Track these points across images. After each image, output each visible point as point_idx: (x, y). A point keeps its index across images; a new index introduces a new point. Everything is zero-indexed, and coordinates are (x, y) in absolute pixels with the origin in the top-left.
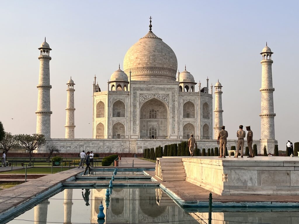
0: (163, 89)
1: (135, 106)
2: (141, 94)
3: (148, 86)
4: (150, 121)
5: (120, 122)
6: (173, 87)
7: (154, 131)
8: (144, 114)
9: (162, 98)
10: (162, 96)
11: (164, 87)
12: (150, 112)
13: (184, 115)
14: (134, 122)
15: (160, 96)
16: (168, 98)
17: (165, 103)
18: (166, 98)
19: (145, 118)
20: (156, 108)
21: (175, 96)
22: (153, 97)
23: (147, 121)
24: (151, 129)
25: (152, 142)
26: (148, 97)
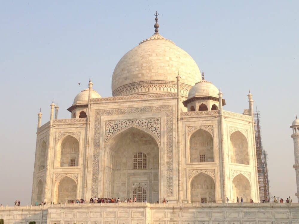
0: (148, 110)
1: (97, 145)
3: (120, 107)
4: (134, 174)
5: (68, 176)
6: (168, 104)
7: (142, 192)
8: (124, 160)
9: (147, 127)
10: (147, 122)
11: (150, 105)
12: (135, 156)
14: (95, 175)
15: (144, 122)
16: (158, 126)
17: (154, 135)
18: (155, 126)
19: (124, 170)
21: (172, 121)
22: (129, 126)
23: (128, 173)
24: (136, 189)
26: (120, 125)
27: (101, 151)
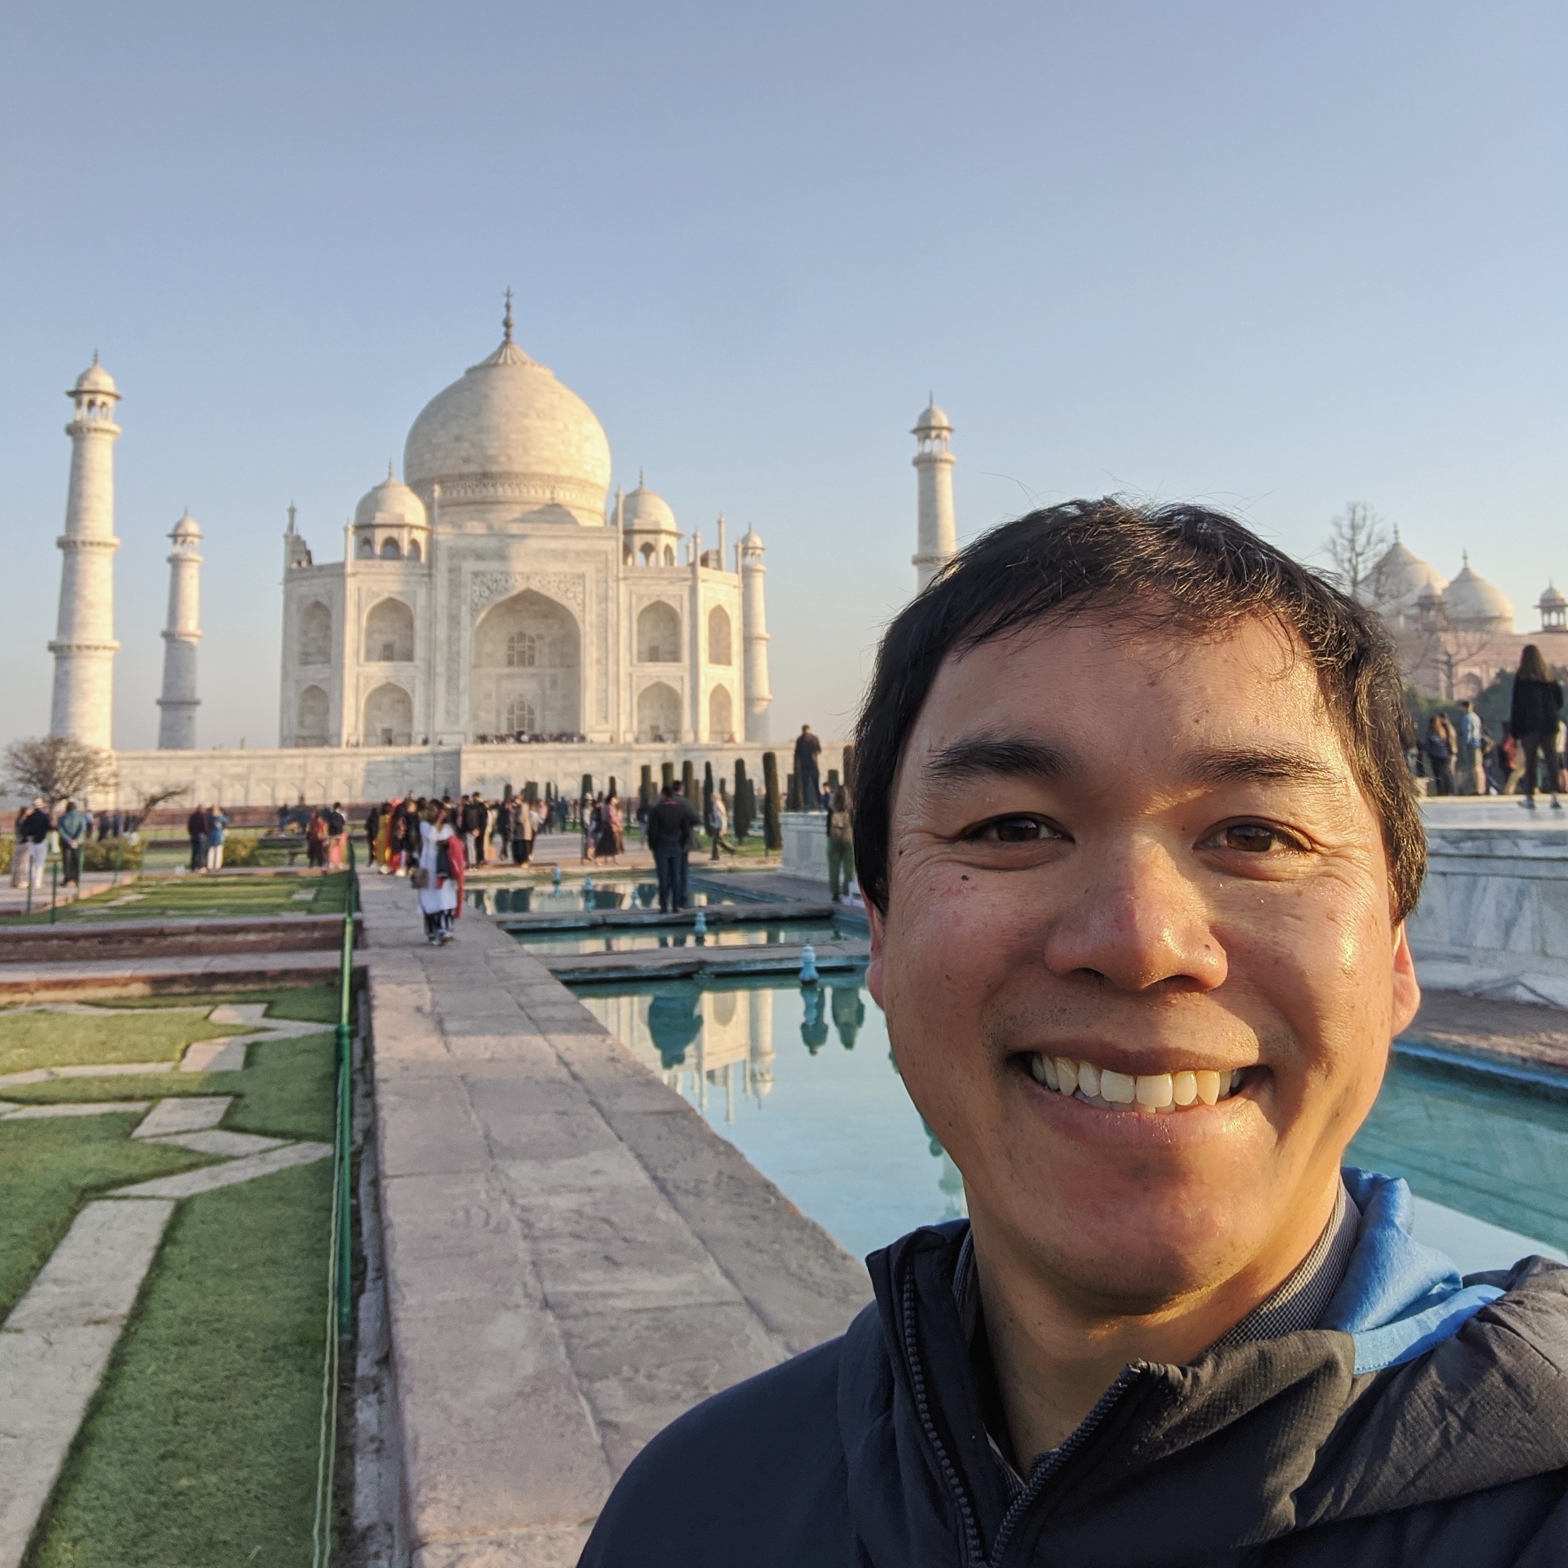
0: (561, 555)
1: (454, 620)
2: (476, 574)
3: (502, 545)
4: (508, 676)
5: (392, 681)
6: (598, 547)
7: (526, 713)
8: (489, 648)
9: (557, 589)
10: (558, 579)
11: (564, 548)
12: (511, 640)
13: (639, 652)
14: (452, 680)
15: (551, 580)
16: (581, 589)
17: (572, 606)
18: (573, 589)
19: (489, 667)
20: (532, 627)
21: (605, 581)
22: (522, 586)
23: (497, 674)
24: (513, 706)
25: (526, 755)
26: (503, 583)
27: (463, 633)
